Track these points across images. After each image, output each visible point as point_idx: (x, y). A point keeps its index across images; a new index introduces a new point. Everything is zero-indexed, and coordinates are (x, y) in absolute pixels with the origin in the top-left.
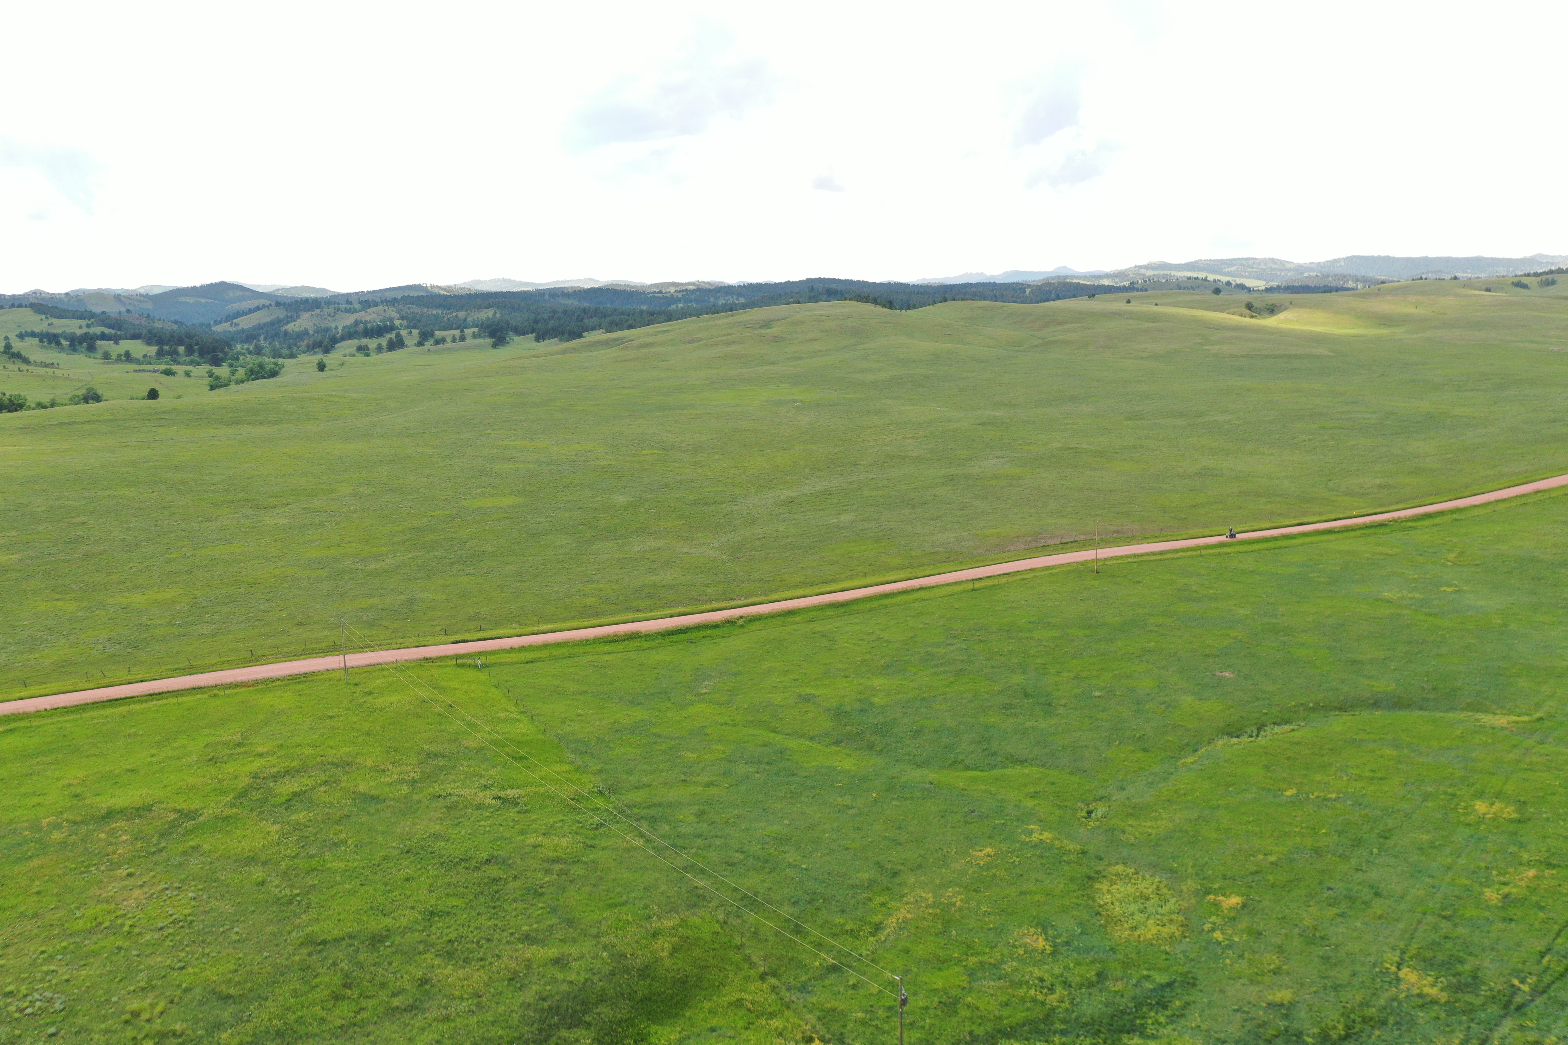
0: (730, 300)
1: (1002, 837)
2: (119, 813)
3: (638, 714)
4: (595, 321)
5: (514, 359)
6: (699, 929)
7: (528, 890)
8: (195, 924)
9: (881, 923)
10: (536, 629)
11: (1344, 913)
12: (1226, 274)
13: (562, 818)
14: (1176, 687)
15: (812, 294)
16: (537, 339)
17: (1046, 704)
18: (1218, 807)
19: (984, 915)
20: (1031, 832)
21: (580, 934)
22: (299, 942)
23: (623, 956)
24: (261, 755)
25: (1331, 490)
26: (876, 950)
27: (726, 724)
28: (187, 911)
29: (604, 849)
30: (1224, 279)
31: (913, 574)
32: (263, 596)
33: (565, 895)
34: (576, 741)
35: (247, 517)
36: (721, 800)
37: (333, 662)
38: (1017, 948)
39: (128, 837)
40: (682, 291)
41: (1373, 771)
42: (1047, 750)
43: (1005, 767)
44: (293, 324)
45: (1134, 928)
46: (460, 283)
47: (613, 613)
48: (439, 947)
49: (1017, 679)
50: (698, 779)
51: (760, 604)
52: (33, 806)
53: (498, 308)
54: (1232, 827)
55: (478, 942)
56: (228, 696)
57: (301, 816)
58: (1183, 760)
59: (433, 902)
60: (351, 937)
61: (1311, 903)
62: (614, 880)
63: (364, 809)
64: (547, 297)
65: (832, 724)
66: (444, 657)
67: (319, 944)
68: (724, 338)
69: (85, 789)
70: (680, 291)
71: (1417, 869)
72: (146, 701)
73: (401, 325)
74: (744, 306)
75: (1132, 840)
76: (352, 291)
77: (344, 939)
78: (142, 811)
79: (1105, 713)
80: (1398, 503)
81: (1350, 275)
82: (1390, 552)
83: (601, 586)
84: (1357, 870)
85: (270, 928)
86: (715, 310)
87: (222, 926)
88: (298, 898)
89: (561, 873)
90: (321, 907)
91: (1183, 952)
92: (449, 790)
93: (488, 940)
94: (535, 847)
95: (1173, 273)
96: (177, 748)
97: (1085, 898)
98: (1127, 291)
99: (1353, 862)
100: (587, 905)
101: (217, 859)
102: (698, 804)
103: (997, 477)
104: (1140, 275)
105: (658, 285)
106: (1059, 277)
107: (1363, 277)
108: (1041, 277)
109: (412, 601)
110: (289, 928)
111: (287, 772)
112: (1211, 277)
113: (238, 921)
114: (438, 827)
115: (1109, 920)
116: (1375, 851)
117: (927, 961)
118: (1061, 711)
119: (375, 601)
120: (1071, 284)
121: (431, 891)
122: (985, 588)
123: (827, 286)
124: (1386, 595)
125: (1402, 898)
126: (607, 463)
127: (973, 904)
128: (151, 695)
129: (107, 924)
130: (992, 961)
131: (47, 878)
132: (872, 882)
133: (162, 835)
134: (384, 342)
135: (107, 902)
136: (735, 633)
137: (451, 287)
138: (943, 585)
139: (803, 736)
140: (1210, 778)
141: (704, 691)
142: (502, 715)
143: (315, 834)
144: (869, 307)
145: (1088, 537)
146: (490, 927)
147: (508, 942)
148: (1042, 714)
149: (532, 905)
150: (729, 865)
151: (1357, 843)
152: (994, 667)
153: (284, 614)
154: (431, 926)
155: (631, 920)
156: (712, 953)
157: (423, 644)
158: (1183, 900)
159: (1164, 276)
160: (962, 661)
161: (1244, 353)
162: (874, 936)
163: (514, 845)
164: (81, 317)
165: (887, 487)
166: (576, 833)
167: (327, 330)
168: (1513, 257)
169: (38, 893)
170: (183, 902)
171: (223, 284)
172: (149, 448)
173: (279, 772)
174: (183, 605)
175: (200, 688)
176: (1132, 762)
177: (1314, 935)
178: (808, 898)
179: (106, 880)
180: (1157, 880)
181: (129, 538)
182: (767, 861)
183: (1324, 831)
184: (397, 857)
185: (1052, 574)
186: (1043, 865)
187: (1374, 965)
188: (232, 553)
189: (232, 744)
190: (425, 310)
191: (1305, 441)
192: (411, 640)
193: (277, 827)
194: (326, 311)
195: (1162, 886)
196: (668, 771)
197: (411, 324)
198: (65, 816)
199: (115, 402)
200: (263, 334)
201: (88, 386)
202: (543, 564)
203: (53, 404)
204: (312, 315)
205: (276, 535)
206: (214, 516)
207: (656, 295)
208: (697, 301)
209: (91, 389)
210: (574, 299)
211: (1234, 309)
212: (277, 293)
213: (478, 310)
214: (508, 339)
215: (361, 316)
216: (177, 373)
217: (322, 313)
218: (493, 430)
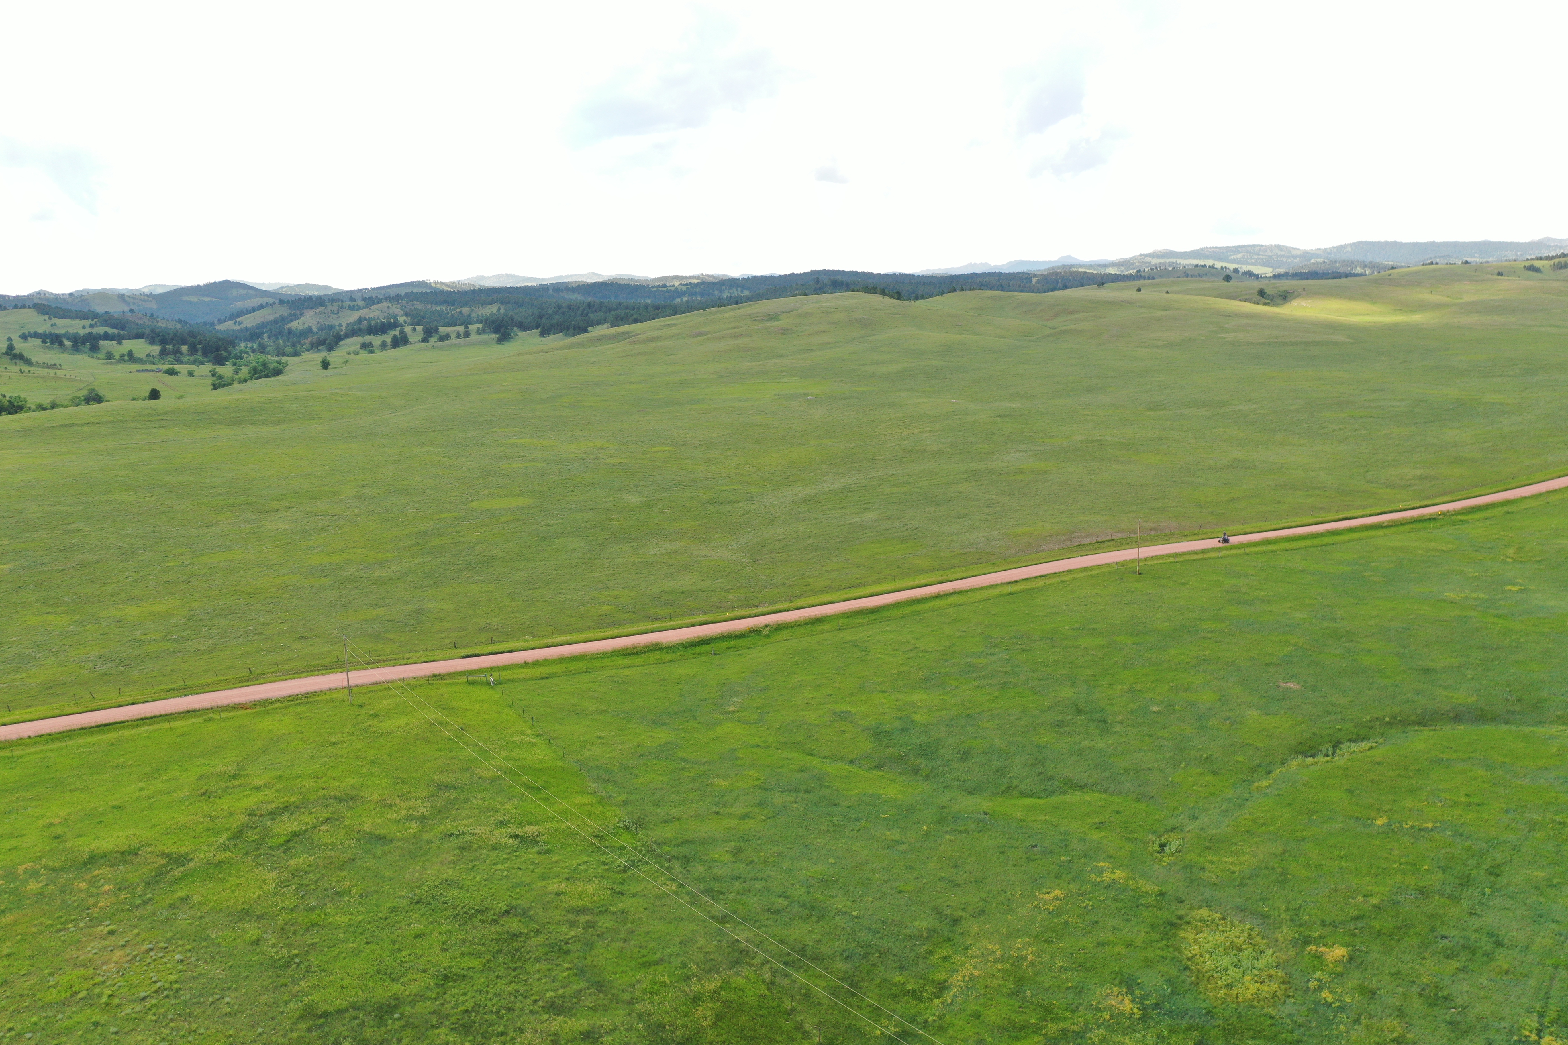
0: (735, 293)
1: (1070, 876)
2: (102, 857)
3: (663, 736)
4: (600, 315)
5: (519, 355)
6: (744, 992)
7: (552, 946)
8: (181, 992)
9: (946, 981)
10: (550, 641)
11: (1465, 967)
12: (1232, 262)
13: (586, 859)
14: (1239, 701)
15: (818, 286)
16: (542, 335)
17: (1100, 721)
18: (1303, 840)
19: (1060, 971)
20: (1101, 872)
21: (611, 1001)
22: (297, 1015)
23: (661, 1026)
24: (257, 789)
25: (1370, 482)
26: (944, 1015)
27: (758, 746)
28: (172, 978)
29: (634, 895)
30: (1232, 266)
31: (945, 578)
32: (263, 608)
33: (593, 953)
34: (598, 767)
35: (248, 522)
36: (758, 835)
37: (335, 680)
38: (1102, 1012)
39: (111, 887)
40: (687, 284)
41: (1467, 795)
42: (1107, 774)
43: (1064, 793)
44: (297, 321)
45: (1230, 986)
46: (463, 278)
47: (631, 622)
48: (454, 1019)
49: (1067, 693)
50: (731, 810)
51: (785, 611)
52: (10, 850)
53: (502, 303)
54: (1323, 862)
55: (498, 1012)
56: (224, 720)
57: (300, 860)
58: (1256, 784)
59: (446, 963)
60: (356, 1007)
61: (1427, 955)
62: (647, 933)
63: (369, 850)
64: (550, 292)
65: (872, 746)
66: (454, 673)
67: (320, 1017)
68: (733, 331)
69: (67, 830)
70: (684, 285)
71: (1538, 912)
72: (137, 726)
73: (405, 322)
74: (749, 299)
75: (1214, 880)
76: (356, 288)
77: (347, 1010)
78: (127, 855)
79: (1166, 731)
80: (1443, 495)
81: (1358, 261)
82: (1444, 548)
83: (617, 593)
84: (1471, 914)
85: (264, 998)
86: (720, 303)
87: (212, 995)
88: (297, 960)
89: (589, 925)
90: (323, 970)
91: (1289, 1015)
92: (462, 828)
93: (510, 1009)
94: (558, 894)
95: (1179, 261)
96: (168, 780)
97: (1171, 949)
98: (1134, 279)
99: (1465, 904)
100: (617, 964)
101: (208, 913)
102: (734, 841)
103: (1022, 472)
104: (1145, 263)
105: (662, 279)
106: (1064, 266)
107: (1371, 262)
108: (1047, 267)
109: (419, 612)
110: (286, 998)
111: (286, 808)
112: (1218, 265)
113: (229, 989)
114: (450, 872)
115: (1200, 976)
116: (1487, 890)
117: (1002, 1029)
118: (1118, 728)
119: (381, 611)
120: (1078, 273)
121: (443, 950)
122: (1022, 591)
123: (832, 278)
124: (1448, 595)
125: (1527, 948)
126: (617, 460)
127: (1046, 958)
128: (142, 719)
129: (83, 994)
130: (1075, 1028)
131: (19, 937)
132: (932, 932)
133: (148, 884)
134: (388, 338)
135: (84, 966)
136: (760, 643)
137: (455, 283)
138: (977, 589)
139: (841, 759)
140: (1290, 804)
141: (732, 708)
142: (518, 739)
143: (316, 882)
144: (877, 299)
145: (1124, 535)
146: (510, 994)
147: (532, 1012)
148: (1097, 732)
149: (557, 965)
150: (772, 913)
151: (1466, 881)
152: (1040, 680)
153: (285, 627)
154: (445, 993)
155: (668, 982)
156: (760, 1021)
157: (432, 659)
158: (1280, 951)
159: (1170, 264)
160: (1006, 673)
161: (1260, 341)
162: (939, 997)
163: (534, 893)
164: (85, 317)
165: (909, 483)
166: (602, 876)
167: (331, 327)
168: (1521, 241)
169: (9, 955)
170: (169, 965)
171: (226, 282)
172: (150, 450)
173: (277, 808)
174: (179, 618)
175: (194, 711)
176: (1201, 786)
177: (1436, 995)
178: (861, 951)
179: (85, 939)
180: (1248, 927)
181: (125, 545)
182: (813, 908)
183: (1426, 867)
184: (407, 908)
185: (1091, 576)
186: (1119, 910)
187: (1511, 1033)
188: (232, 561)
189: (226, 776)
190: (429, 306)
191: (1335, 430)
192: (418, 655)
193: (274, 874)
194: (330, 308)
195: (1254, 934)
196: (698, 801)
197: (415, 321)
198: (44, 861)
199: (116, 403)
200: (267, 332)
201: (90, 387)
202: (555, 570)
203: (53, 406)
204: (316, 313)
205: (277, 541)
206: (214, 521)
207: (660, 289)
208: (702, 294)
209: (93, 390)
210: (579, 294)
211: (1247, 297)
212: (280, 291)
213: (482, 305)
214: (512, 334)
215: (365, 313)
216: (179, 372)
217: (326, 311)
218: (500, 427)
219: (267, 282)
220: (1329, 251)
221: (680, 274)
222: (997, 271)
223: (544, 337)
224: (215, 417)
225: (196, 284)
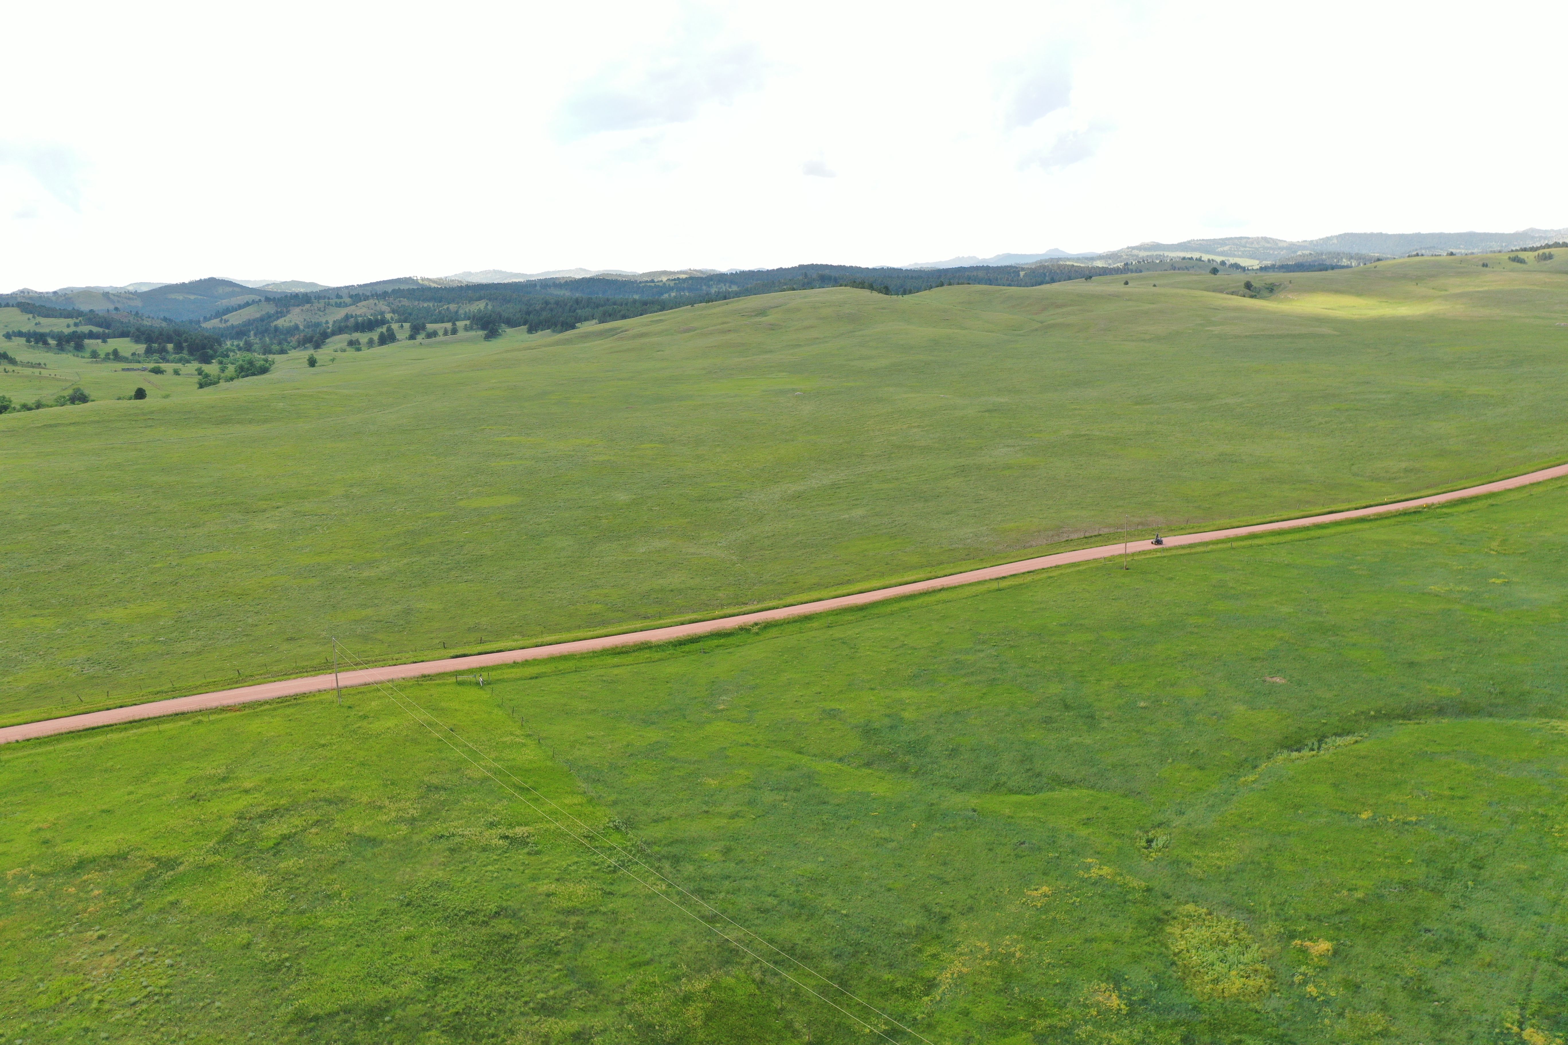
0: (724, 288)
1: (1058, 872)
2: (91, 862)
3: (653, 735)
4: (588, 311)
5: (507, 351)
6: (734, 991)
7: (543, 948)
8: (172, 997)
9: (935, 979)
10: (539, 640)
11: (1448, 960)
12: (1219, 254)
13: (576, 859)
14: (1225, 696)
15: (806, 281)
16: (530, 331)
17: (1088, 717)
18: (1289, 834)
19: (1048, 967)
20: (1088, 868)
21: (602, 1001)
22: (287, 1019)
23: (651, 1026)
24: (247, 791)
25: (1355, 475)
26: (933, 1012)
27: (748, 744)
28: (163, 982)
29: (624, 896)
30: (1219, 259)
31: (933, 574)
32: (251, 609)
33: (583, 954)
34: (588, 767)
35: (236, 522)
36: (748, 834)
37: (324, 681)
38: (1089, 1008)
39: (101, 891)
40: (675, 280)
41: (1452, 789)
42: (1095, 770)
43: (1052, 789)
44: (283, 319)
45: (1216, 981)
46: (450, 274)
47: (620, 621)
48: (445, 1022)
49: (1055, 689)
50: (721, 809)
51: (774, 608)
53: (490, 300)
54: (1309, 857)
55: (489, 1014)
56: (212, 722)
57: (289, 864)
58: (1243, 779)
59: (437, 966)
60: (347, 1011)
61: (1410, 948)
62: (637, 934)
63: (360, 853)
64: (538, 288)
65: (861, 743)
66: (443, 673)
67: (311, 1020)
68: (721, 326)
69: (56, 834)
70: (672, 280)
71: (1520, 905)
72: (126, 729)
73: (392, 319)
74: (737, 295)
75: (1200, 875)
76: (342, 285)
77: (338, 1013)
78: (117, 859)
79: (1153, 726)
80: (1427, 487)
81: (1344, 253)
82: (1429, 541)
83: (607, 591)
84: (1454, 907)
85: (255, 1002)
86: (708, 299)
87: (203, 999)
88: (287, 964)
89: (579, 926)
90: (314, 974)
91: (1274, 1010)
92: (452, 830)
93: (500, 1011)
94: (548, 895)
95: (1166, 254)
96: (157, 784)
97: (1158, 945)
98: (1121, 273)
99: (1449, 898)
100: (608, 965)
101: (198, 917)
102: (724, 840)
103: (1010, 467)
104: (1133, 256)
105: (650, 274)
106: (1052, 259)
107: (1357, 254)
108: (1034, 260)
109: (408, 612)
110: (276, 1002)
111: (275, 811)
112: (1205, 257)
113: (219, 993)
114: (441, 874)
115: (1187, 971)
116: (1470, 884)
117: (990, 1025)
118: (1105, 724)
119: (369, 612)
120: (1065, 266)
121: (433, 952)
122: (1010, 587)
123: (820, 272)
124: (1433, 588)
125: (1509, 940)
126: (606, 458)
127: (1034, 954)
128: (131, 722)
129: (73, 999)
130: (1063, 1024)
131: (9, 943)
132: (921, 929)
133: (138, 888)
134: (375, 336)
135: (74, 971)
136: (749, 641)
137: (441, 279)
138: (965, 585)
139: (831, 757)
140: (1275, 799)
141: (722, 707)
142: (507, 739)
143: (306, 885)
144: (866, 293)
145: (1112, 530)
146: (501, 995)
147: (522, 1014)
148: (1085, 728)
149: (548, 966)
150: (762, 912)
151: (1449, 874)
152: (1028, 676)
153: (273, 628)
154: (436, 996)
155: (658, 982)
156: (750, 1020)
157: (421, 659)
158: (1266, 945)
159: (1157, 257)
160: (994, 669)
161: (1247, 334)
162: (928, 995)
163: (525, 894)
164: (69, 315)
165: (897, 479)
166: (592, 877)
167: (318, 325)
168: (1506, 232)
170: (159, 970)
171: (212, 280)
172: (136, 450)
173: (267, 811)
174: (167, 619)
175: (183, 714)
176: (1188, 782)
177: (1419, 988)
178: (850, 949)
179: (74, 944)
180: (1233, 922)
181: (112, 547)
182: (802, 907)
183: (1410, 861)
184: (397, 910)
185: (1079, 571)
186: (1107, 906)
187: (1493, 1025)
188: (219, 562)
189: (216, 779)
190: (417, 303)
191: (1321, 424)
192: (407, 655)
193: (264, 877)
194: (316, 305)
195: (1240, 928)
196: (688, 800)
197: (402, 318)
198: (33, 867)
199: (102, 402)
200: (253, 330)
201: (75, 387)
202: (544, 569)
203: (39, 406)
204: (302, 310)
205: (265, 541)
206: (201, 522)
207: (648, 284)
208: (690, 289)
209: (79, 389)
210: (567, 289)
211: (1233, 290)
212: (267, 289)
213: (469, 302)
214: (500, 331)
215: (352, 310)
216: (165, 371)
217: (312, 308)
218: (488, 425)
219: (252, 279)
220: (1315, 243)
221: (668, 270)
222: (985, 265)
223: (531, 333)
224: (201, 416)
225: (182, 282)
